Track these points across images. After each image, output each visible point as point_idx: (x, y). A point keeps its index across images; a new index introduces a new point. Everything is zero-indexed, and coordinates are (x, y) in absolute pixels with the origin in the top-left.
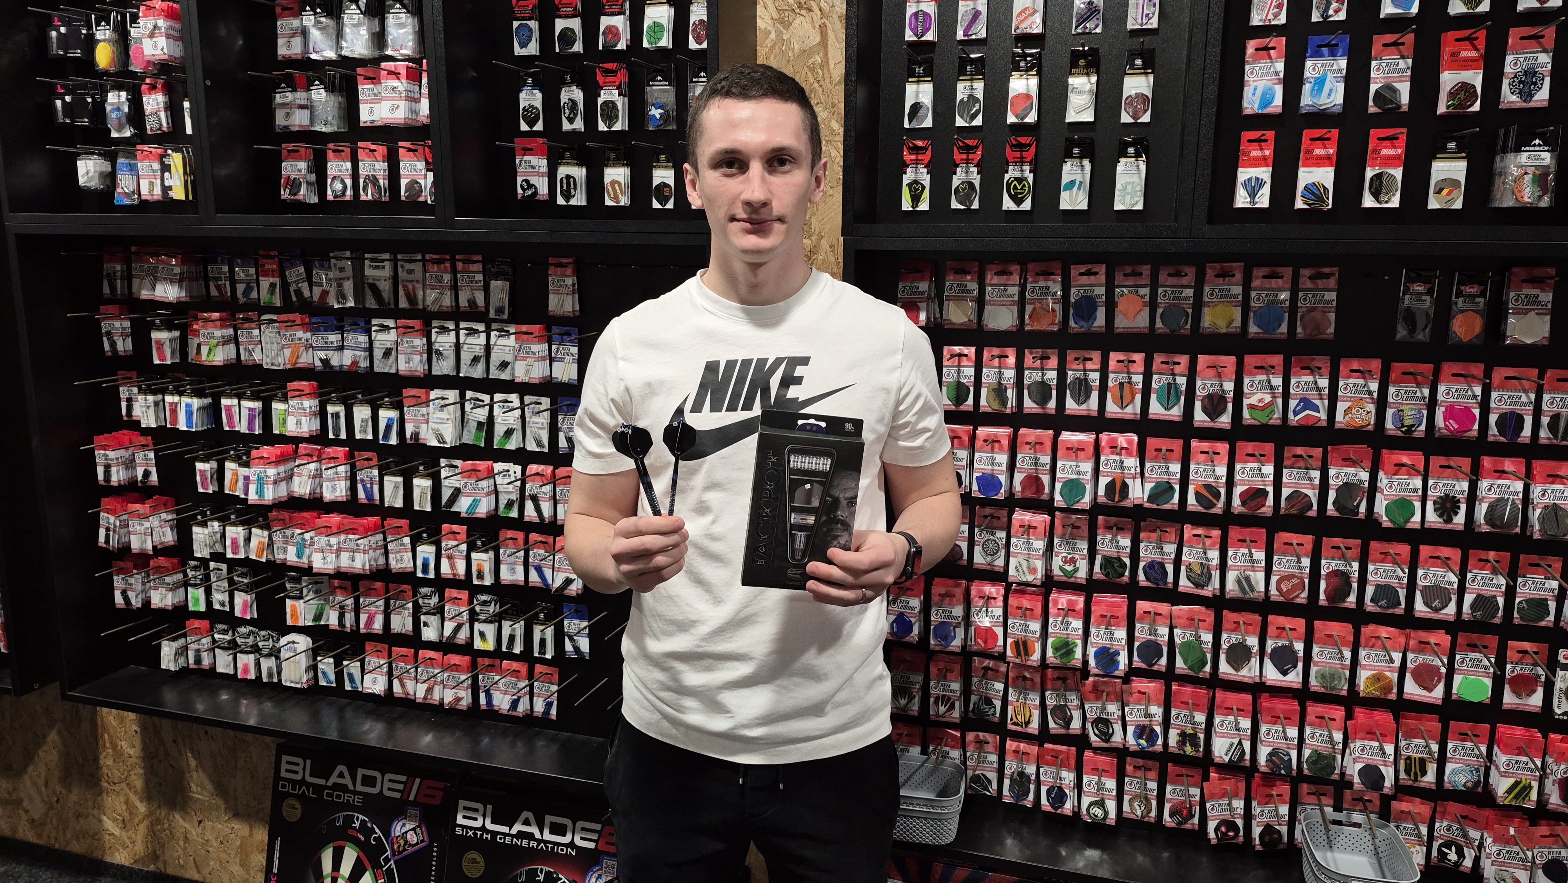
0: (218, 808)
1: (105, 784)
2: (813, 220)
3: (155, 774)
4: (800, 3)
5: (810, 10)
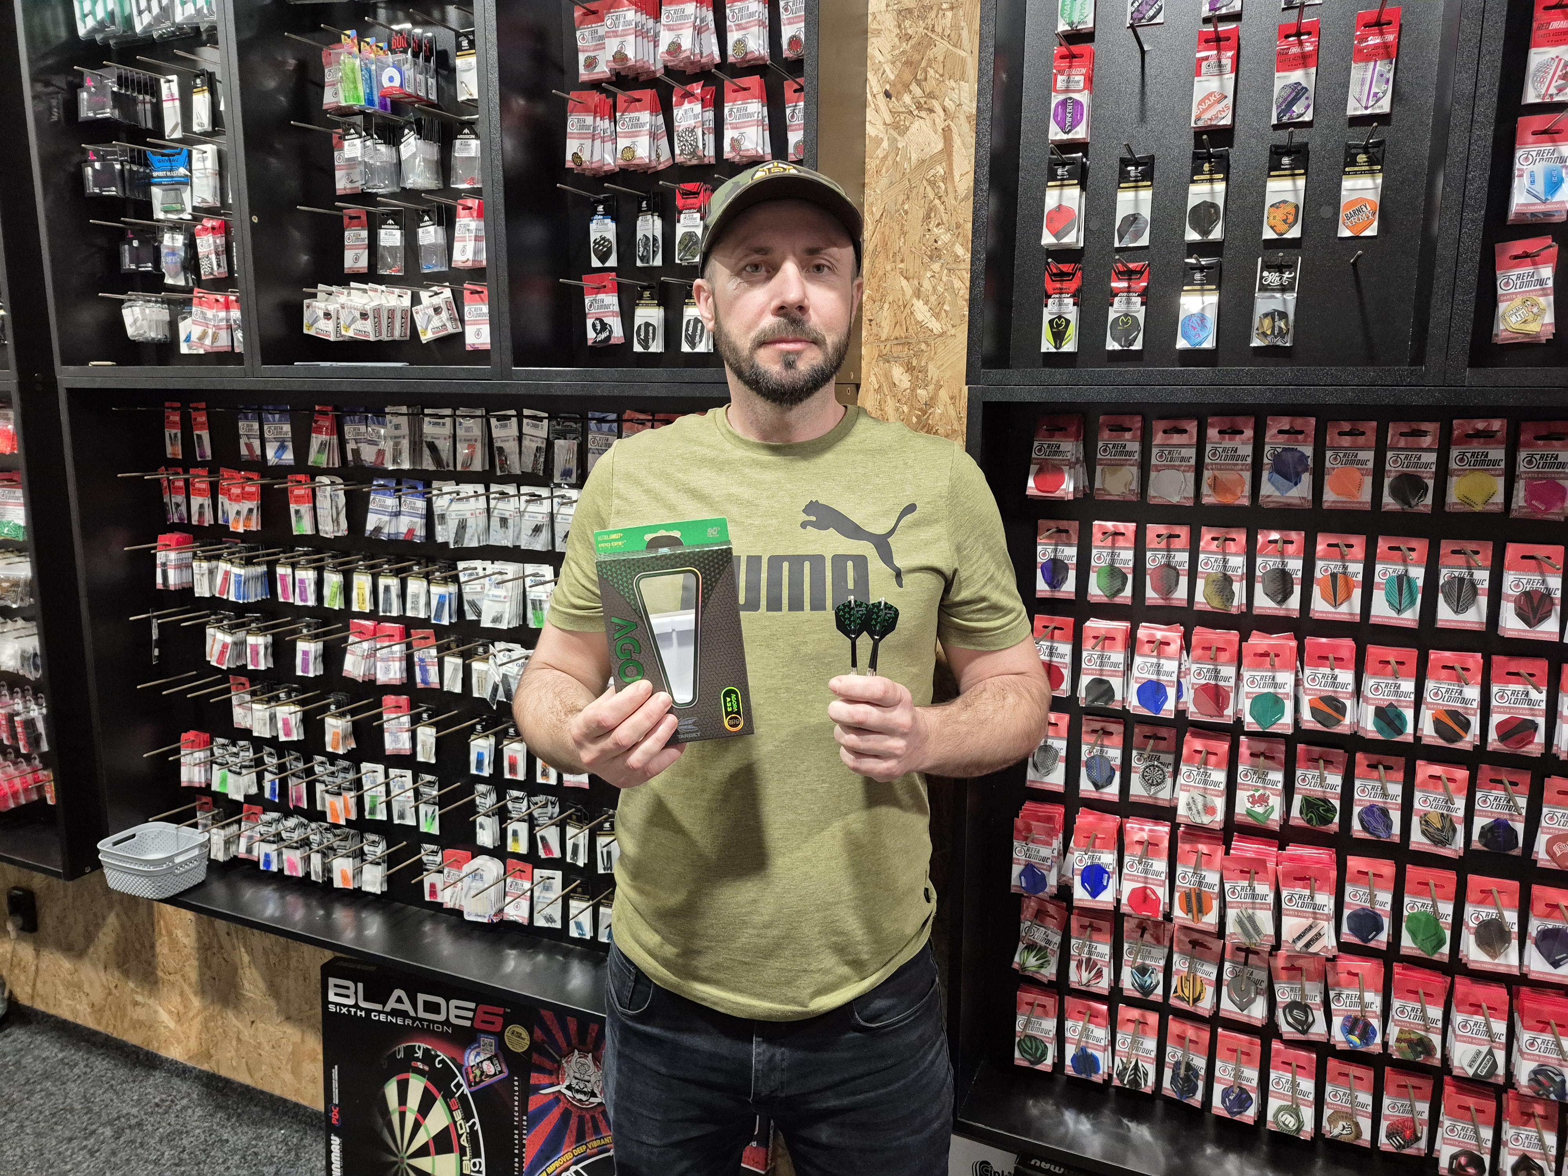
0: (270, 1009)
1: (160, 974)
2: (931, 367)
3: (210, 968)
4: (919, 103)
5: (931, 111)
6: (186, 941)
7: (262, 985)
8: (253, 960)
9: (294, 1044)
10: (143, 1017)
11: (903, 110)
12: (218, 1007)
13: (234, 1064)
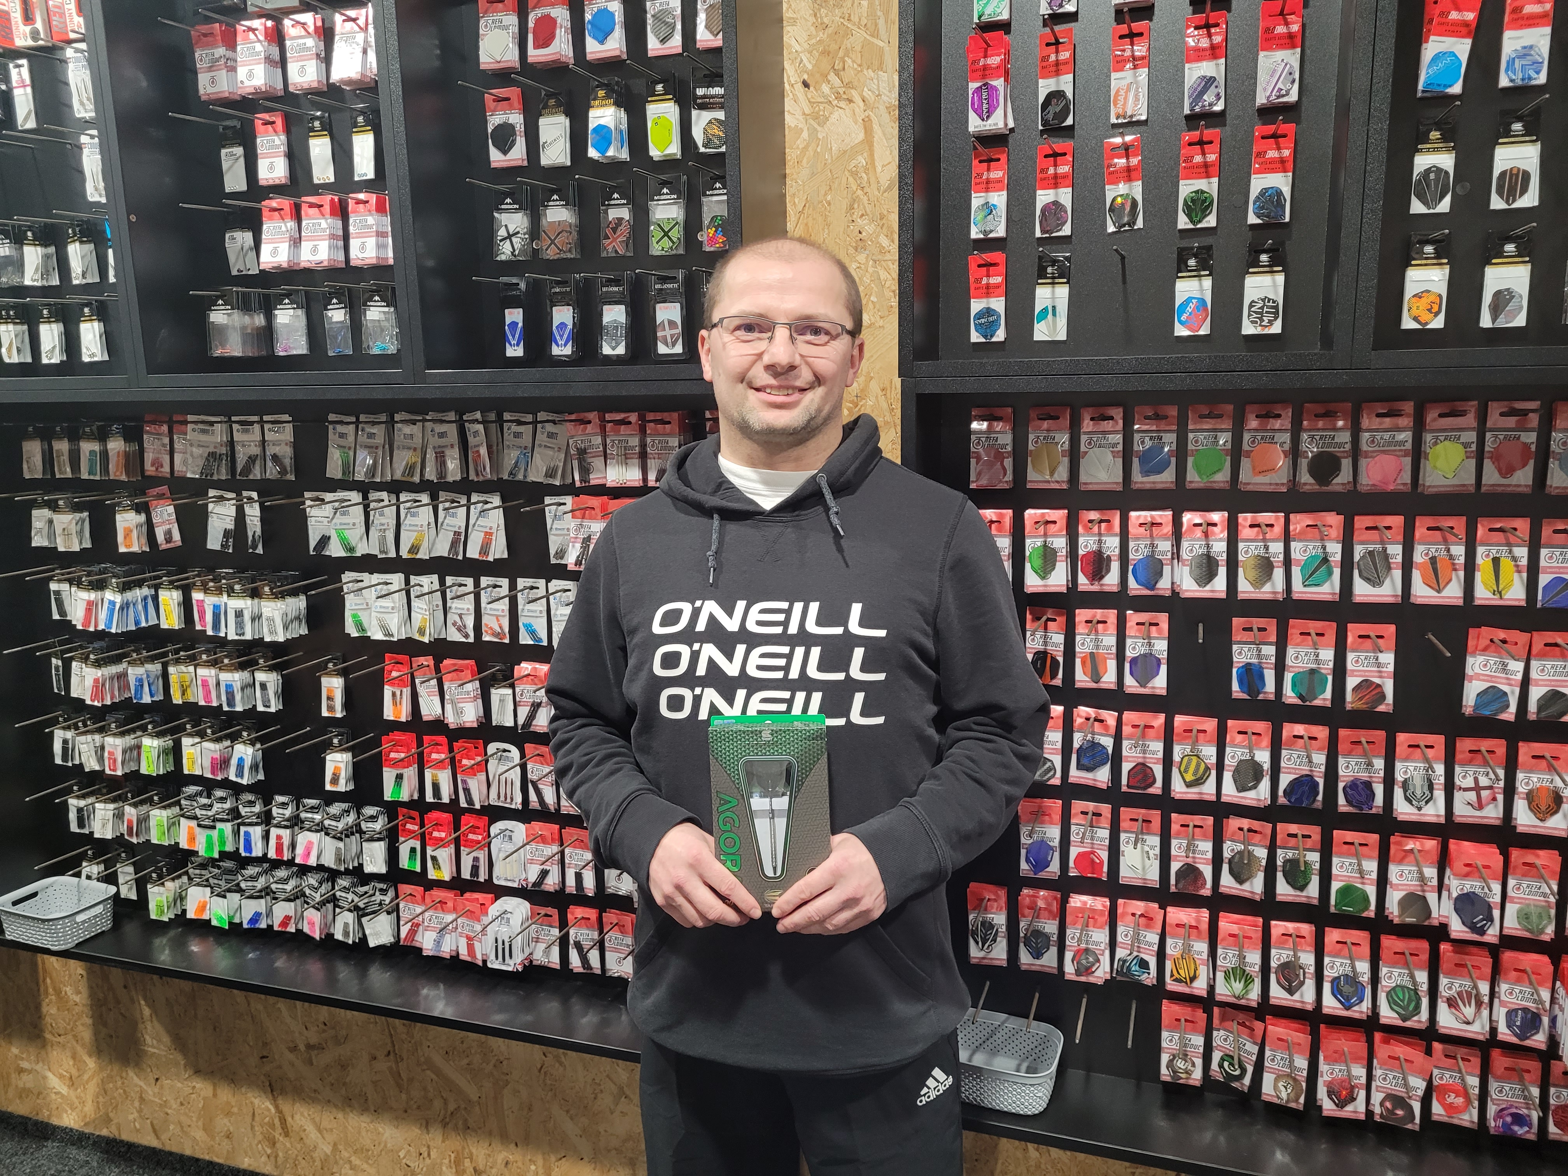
0: (176, 1064)
1: (48, 1036)
3: (105, 1025)
4: (838, 93)
5: (850, 101)
6: (77, 999)
7: (166, 1039)
8: (155, 1011)
9: (204, 1099)
10: (28, 1085)
11: (822, 100)
12: (116, 1067)
13: (137, 1125)
